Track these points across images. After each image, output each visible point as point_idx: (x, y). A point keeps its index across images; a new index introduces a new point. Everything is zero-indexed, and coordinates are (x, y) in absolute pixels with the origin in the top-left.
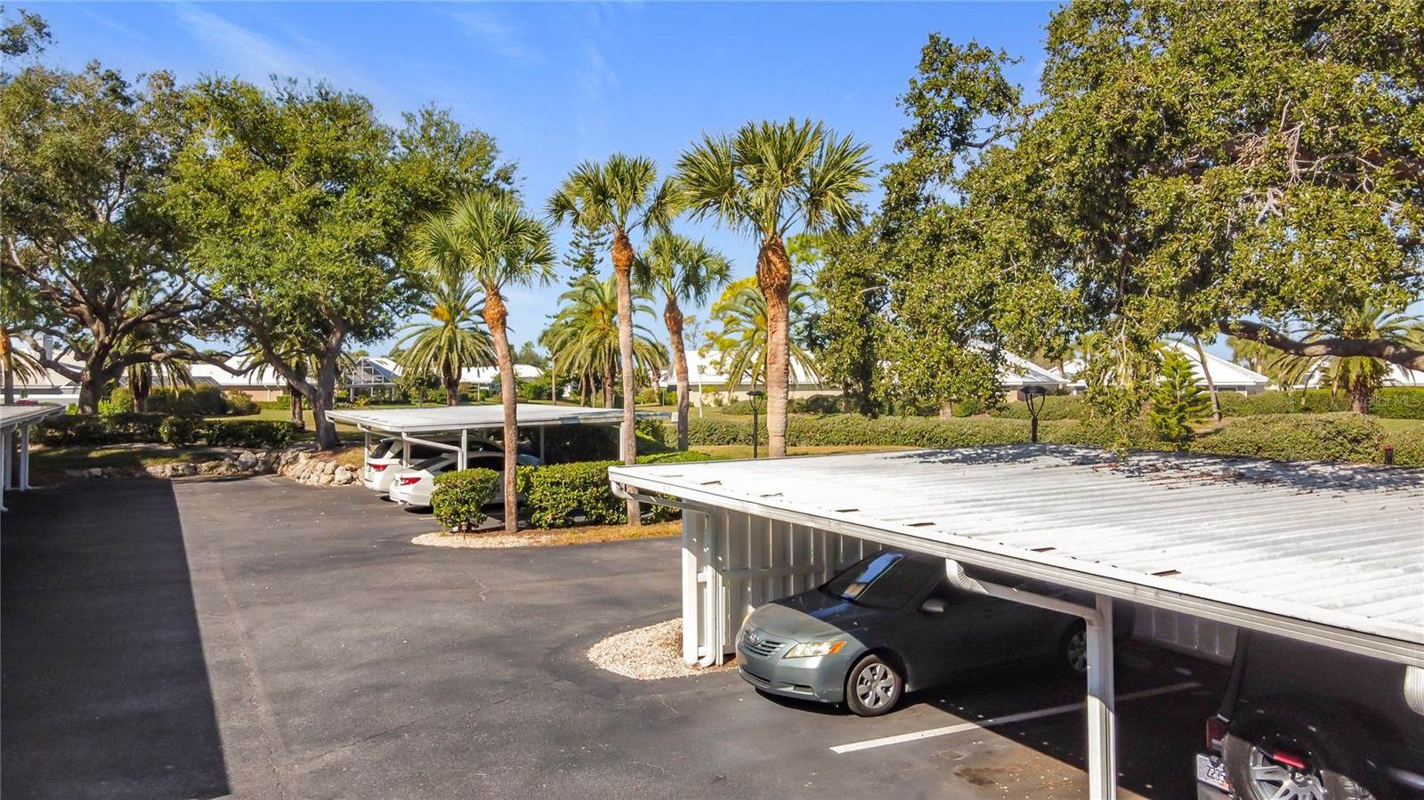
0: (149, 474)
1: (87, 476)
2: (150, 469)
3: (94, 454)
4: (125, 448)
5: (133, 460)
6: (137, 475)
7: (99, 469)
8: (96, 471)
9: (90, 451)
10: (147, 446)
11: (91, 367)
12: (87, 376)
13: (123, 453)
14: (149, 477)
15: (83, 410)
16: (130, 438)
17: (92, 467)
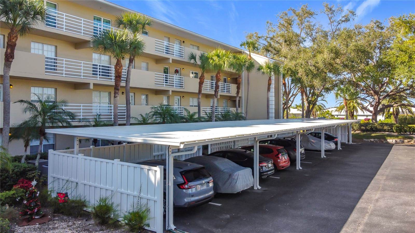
0: (388, 142)
1: (369, 141)
2: (388, 140)
3: (373, 135)
4: (383, 133)
5: (384, 137)
6: (384, 142)
7: (373, 139)
8: (372, 140)
9: (372, 134)
10: (390, 133)
11: (374, 109)
12: (373, 112)
13: (381, 135)
14: (388, 143)
15: (373, 122)
16: (385, 131)
17: (371, 139)
